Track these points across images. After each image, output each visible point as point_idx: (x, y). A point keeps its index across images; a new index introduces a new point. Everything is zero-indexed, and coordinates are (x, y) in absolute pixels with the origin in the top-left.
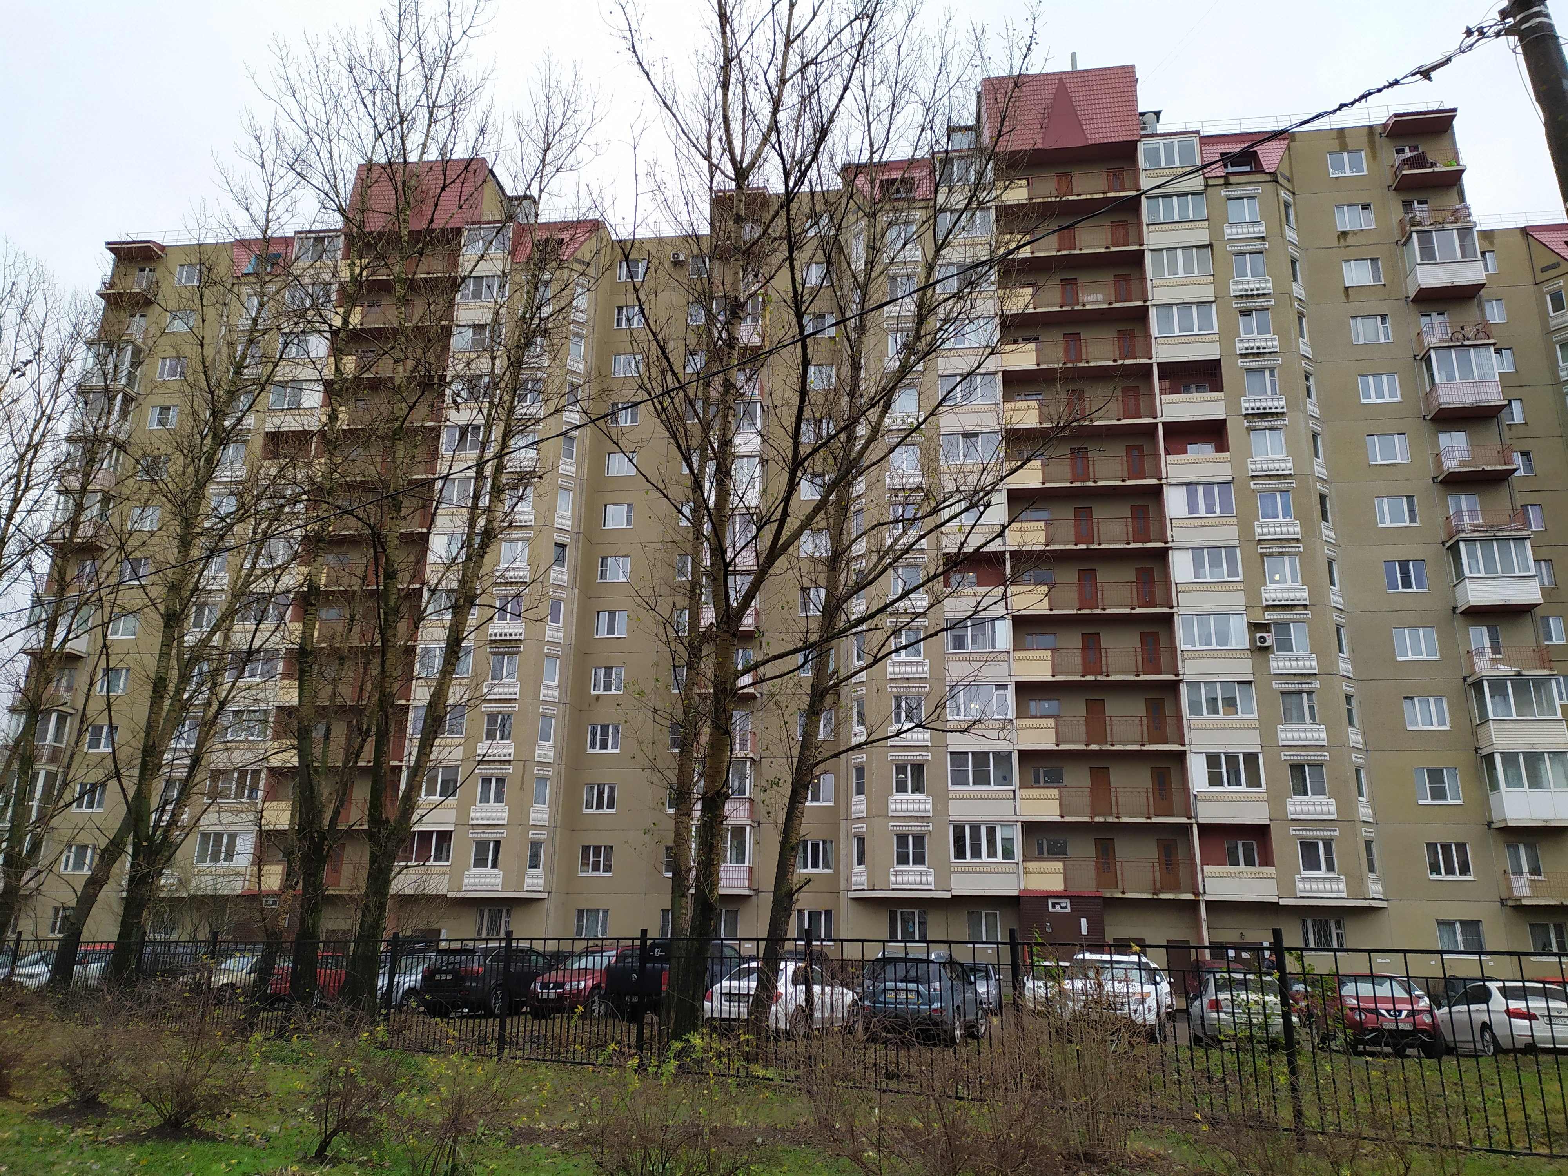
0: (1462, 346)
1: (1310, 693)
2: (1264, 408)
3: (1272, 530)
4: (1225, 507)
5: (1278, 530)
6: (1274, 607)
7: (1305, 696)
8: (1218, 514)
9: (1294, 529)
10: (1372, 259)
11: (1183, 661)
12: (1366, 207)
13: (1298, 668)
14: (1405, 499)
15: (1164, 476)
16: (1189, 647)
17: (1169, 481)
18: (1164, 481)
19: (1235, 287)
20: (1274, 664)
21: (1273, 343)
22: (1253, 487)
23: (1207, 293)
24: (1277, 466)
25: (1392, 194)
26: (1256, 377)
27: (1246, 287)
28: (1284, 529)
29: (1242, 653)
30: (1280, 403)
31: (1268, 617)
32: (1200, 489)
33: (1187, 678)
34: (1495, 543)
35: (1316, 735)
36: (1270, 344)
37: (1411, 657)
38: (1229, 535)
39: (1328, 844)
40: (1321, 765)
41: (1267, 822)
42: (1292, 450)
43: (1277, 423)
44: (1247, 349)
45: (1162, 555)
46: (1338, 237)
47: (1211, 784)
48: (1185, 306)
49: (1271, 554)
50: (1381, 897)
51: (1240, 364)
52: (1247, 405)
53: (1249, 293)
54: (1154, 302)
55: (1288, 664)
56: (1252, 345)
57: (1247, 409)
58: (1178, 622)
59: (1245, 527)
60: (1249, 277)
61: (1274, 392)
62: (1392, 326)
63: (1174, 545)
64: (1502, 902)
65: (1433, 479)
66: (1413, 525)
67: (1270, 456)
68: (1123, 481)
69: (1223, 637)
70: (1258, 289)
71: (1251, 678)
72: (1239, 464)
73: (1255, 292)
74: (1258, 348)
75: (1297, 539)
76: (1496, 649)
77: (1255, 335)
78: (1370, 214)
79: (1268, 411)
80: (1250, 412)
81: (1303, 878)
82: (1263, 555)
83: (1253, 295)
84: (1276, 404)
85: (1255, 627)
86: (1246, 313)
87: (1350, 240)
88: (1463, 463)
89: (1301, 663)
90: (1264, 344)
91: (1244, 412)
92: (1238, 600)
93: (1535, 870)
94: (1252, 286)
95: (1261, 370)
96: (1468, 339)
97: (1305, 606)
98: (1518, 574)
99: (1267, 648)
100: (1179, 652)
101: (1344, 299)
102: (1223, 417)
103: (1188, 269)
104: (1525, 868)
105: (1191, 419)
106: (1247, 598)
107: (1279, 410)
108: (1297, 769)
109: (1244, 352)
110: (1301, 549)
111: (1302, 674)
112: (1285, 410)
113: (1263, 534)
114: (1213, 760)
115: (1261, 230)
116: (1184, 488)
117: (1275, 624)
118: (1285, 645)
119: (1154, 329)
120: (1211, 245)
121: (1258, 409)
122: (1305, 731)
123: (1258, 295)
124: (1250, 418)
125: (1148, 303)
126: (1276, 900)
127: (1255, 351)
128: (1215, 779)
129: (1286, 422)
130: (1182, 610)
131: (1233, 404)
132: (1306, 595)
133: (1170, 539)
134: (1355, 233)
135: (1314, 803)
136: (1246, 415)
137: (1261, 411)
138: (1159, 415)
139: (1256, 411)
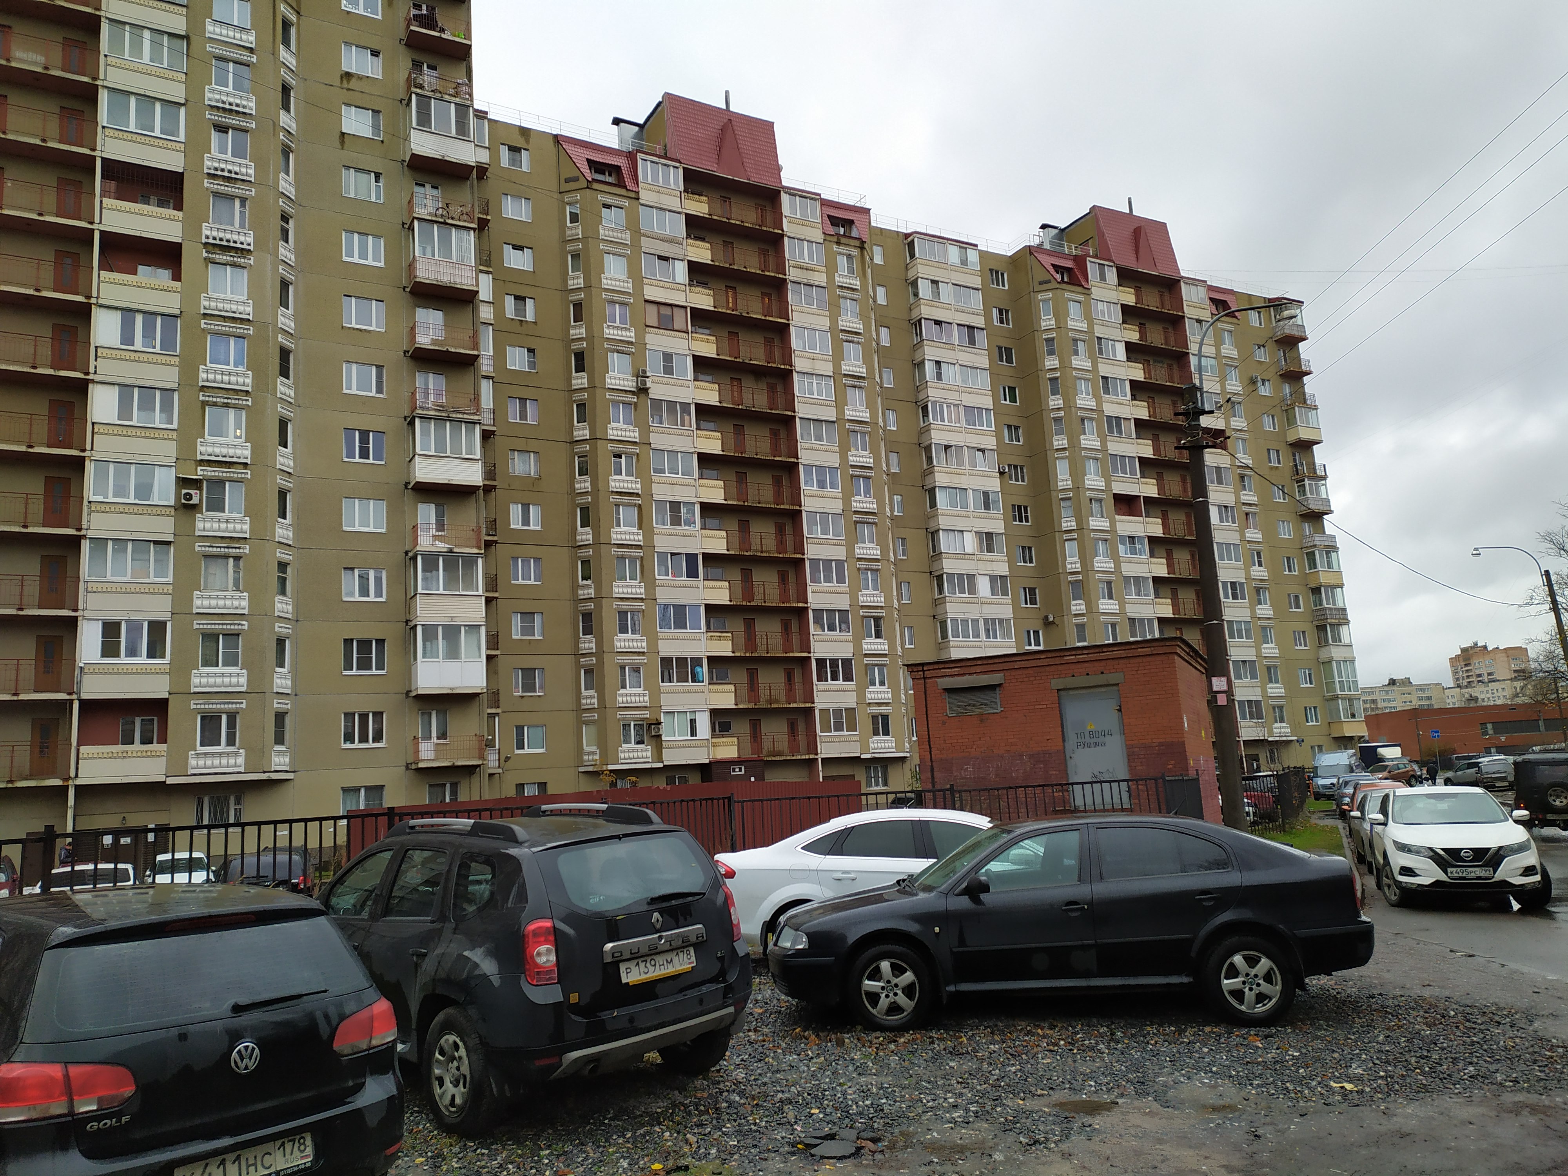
0: (445, 223)
1: (237, 558)
2: (228, 241)
3: (219, 377)
4: (168, 344)
5: (226, 378)
6: (209, 463)
7: (231, 560)
8: (158, 350)
9: (246, 381)
10: (373, 111)
11: (89, 514)
12: (375, 53)
13: (226, 530)
14: (374, 368)
15: (94, 294)
16: (100, 498)
17: (101, 301)
18: (93, 301)
19: (210, 95)
20: (199, 525)
21: (249, 171)
22: (203, 326)
23: (178, 93)
24: (234, 308)
25: (402, 48)
26: (223, 205)
27: (224, 98)
28: (233, 379)
29: (164, 510)
30: (247, 239)
31: (201, 472)
32: (139, 319)
33: (91, 534)
34: (448, 424)
35: (236, 603)
36: (244, 170)
37: (357, 528)
38: (169, 376)
39: (232, 718)
40: (238, 635)
41: (166, 696)
42: (254, 292)
43: (241, 261)
44: (216, 169)
45: (81, 388)
46: (342, 77)
47: (104, 655)
48: (147, 100)
49: (215, 404)
50: (287, 768)
51: (206, 185)
52: (208, 233)
53: (227, 106)
54: (106, 84)
55: (216, 525)
56: (223, 166)
57: (207, 237)
58: (90, 469)
59: (189, 369)
60: (230, 89)
61: (242, 225)
62: (385, 186)
63: (96, 378)
64: (407, 767)
65: (405, 352)
66: (378, 395)
67: (229, 296)
68: (38, 290)
69: (144, 490)
70: (237, 105)
71: (170, 538)
72: (191, 297)
73: (234, 108)
74: (230, 171)
75: (247, 391)
76: (440, 526)
77: (229, 156)
78: (378, 62)
79: (232, 244)
80: (211, 241)
81: (198, 754)
82: (204, 404)
83: (231, 111)
84: (242, 239)
85: (183, 482)
86: (222, 129)
87: (353, 84)
88: (434, 341)
89: (231, 526)
90: (237, 169)
91: (204, 240)
92: (169, 450)
93: (442, 735)
94: (231, 100)
95: (232, 198)
96: (452, 218)
97: (245, 465)
98: (464, 455)
99: (194, 506)
100: (85, 503)
101: (338, 145)
102: (179, 240)
103: (156, 56)
104: (434, 734)
105: (138, 234)
106: (179, 448)
107: (245, 246)
108: (211, 637)
109: (212, 172)
110: (250, 403)
111: (231, 538)
112: (251, 248)
113: (208, 381)
114: (111, 630)
115: (250, 39)
116: (119, 313)
117: (208, 481)
118: (217, 505)
119: (103, 115)
120: (186, 37)
121: (221, 240)
122: (225, 598)
123: (237, 112)
124: (210, 248)
125: (98, 83)
126: (162, 779)
127: (226, 174)
128: (110, 648)
129: (252, 262)
130: (96, 455)
131: (193, 227)
132: (248, 453)
133: (92, 370)
134: (360, 78)
135: (223, 675)
136: (206, 244)
137: (224, 243)
138: (97, 220)
139: (218, 242)
